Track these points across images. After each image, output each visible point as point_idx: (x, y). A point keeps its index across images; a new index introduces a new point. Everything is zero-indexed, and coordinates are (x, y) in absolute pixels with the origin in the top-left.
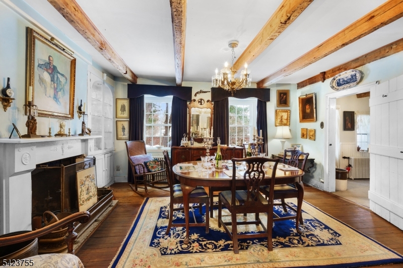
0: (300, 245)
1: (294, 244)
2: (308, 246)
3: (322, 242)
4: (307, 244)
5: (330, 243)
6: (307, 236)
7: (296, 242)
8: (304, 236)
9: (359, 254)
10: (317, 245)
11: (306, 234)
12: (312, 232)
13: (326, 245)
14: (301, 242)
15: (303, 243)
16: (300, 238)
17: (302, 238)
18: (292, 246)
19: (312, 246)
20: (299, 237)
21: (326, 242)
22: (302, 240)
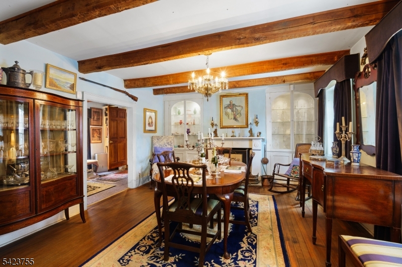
0: (149, 234)
1: (154, 232)
2: (144, 238)
3: (136, 250)
4: (146, 239)
5: (129, 254)
6: (150, 248)
7: (154, 235)
8: (152, 244)
9: (101, 261)
10: (138, 244)
11: (152, 249)
12: (149, 255)
13: (131, 250)
14: (150, 237)
15: (148, 238)
16: (154, 240)
17: (152, 242)
18: (154, 230)
19: (141, 240)
20: (156, 240)
21: (133, 253)
22: (151, 240)
